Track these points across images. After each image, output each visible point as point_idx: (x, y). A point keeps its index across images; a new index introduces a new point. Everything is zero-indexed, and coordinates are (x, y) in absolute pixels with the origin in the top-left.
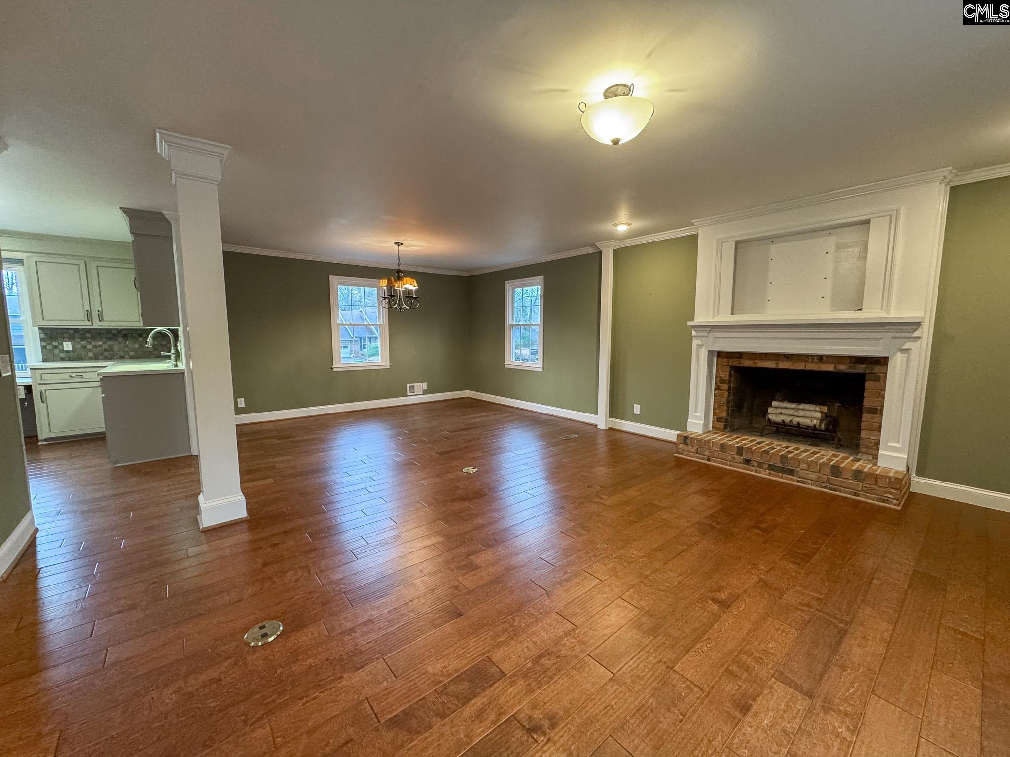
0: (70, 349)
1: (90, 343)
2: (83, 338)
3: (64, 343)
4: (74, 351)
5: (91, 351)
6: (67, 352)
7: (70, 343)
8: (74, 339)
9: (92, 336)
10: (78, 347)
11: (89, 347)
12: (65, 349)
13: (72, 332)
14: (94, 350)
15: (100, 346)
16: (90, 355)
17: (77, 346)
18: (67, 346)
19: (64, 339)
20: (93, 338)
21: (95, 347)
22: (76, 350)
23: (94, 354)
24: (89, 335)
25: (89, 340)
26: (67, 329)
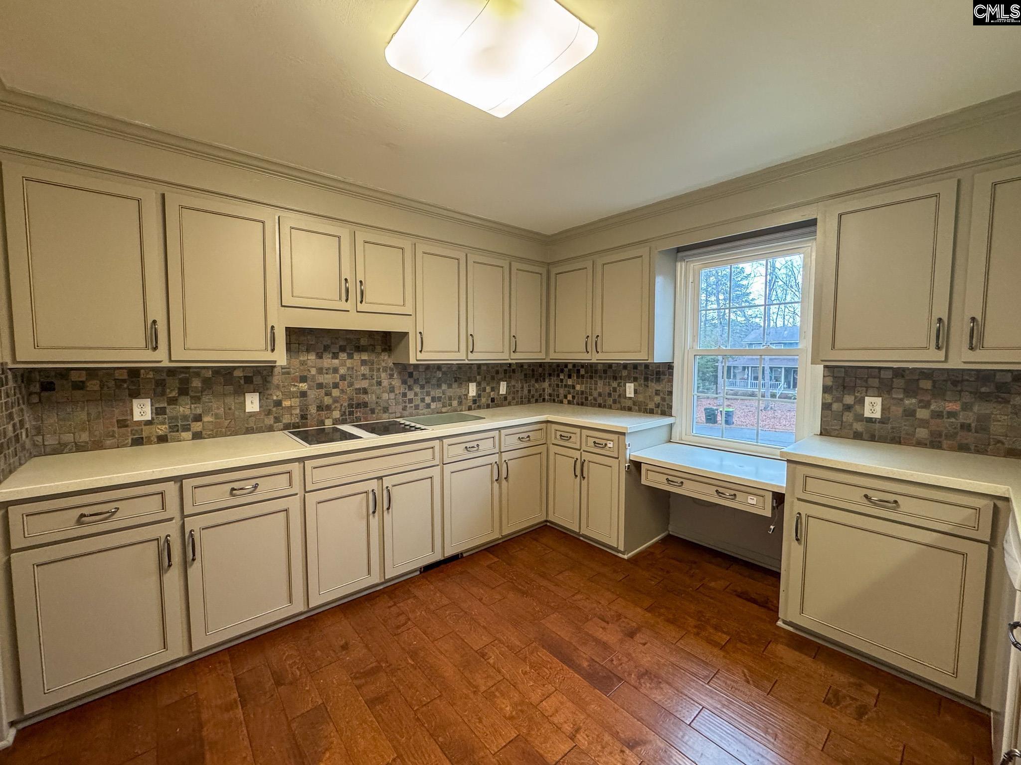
0: (878, 415)
1: (927, 405)
2: (911, 390)
3: (868, 400)
4: (883, 421)
5: (924, 423)
6: (870, 420)
7: (878, 401)
8: (889, 392)
9: (934, 386)
10: (897, 411)
11: (922, 414)
12: (867, 414)
13: (887, 375)
14: (933, 422)
15: (952, 414)
16: (922, 433)
17: (893, 408)
18: (873, 407)
19: (868, 390)
20: (938, 392)
21: (938, 415)
22: (889, 419)
23: (932, 434)
24: (926, 384)
25: (927, 398)
26: (880, 368)
